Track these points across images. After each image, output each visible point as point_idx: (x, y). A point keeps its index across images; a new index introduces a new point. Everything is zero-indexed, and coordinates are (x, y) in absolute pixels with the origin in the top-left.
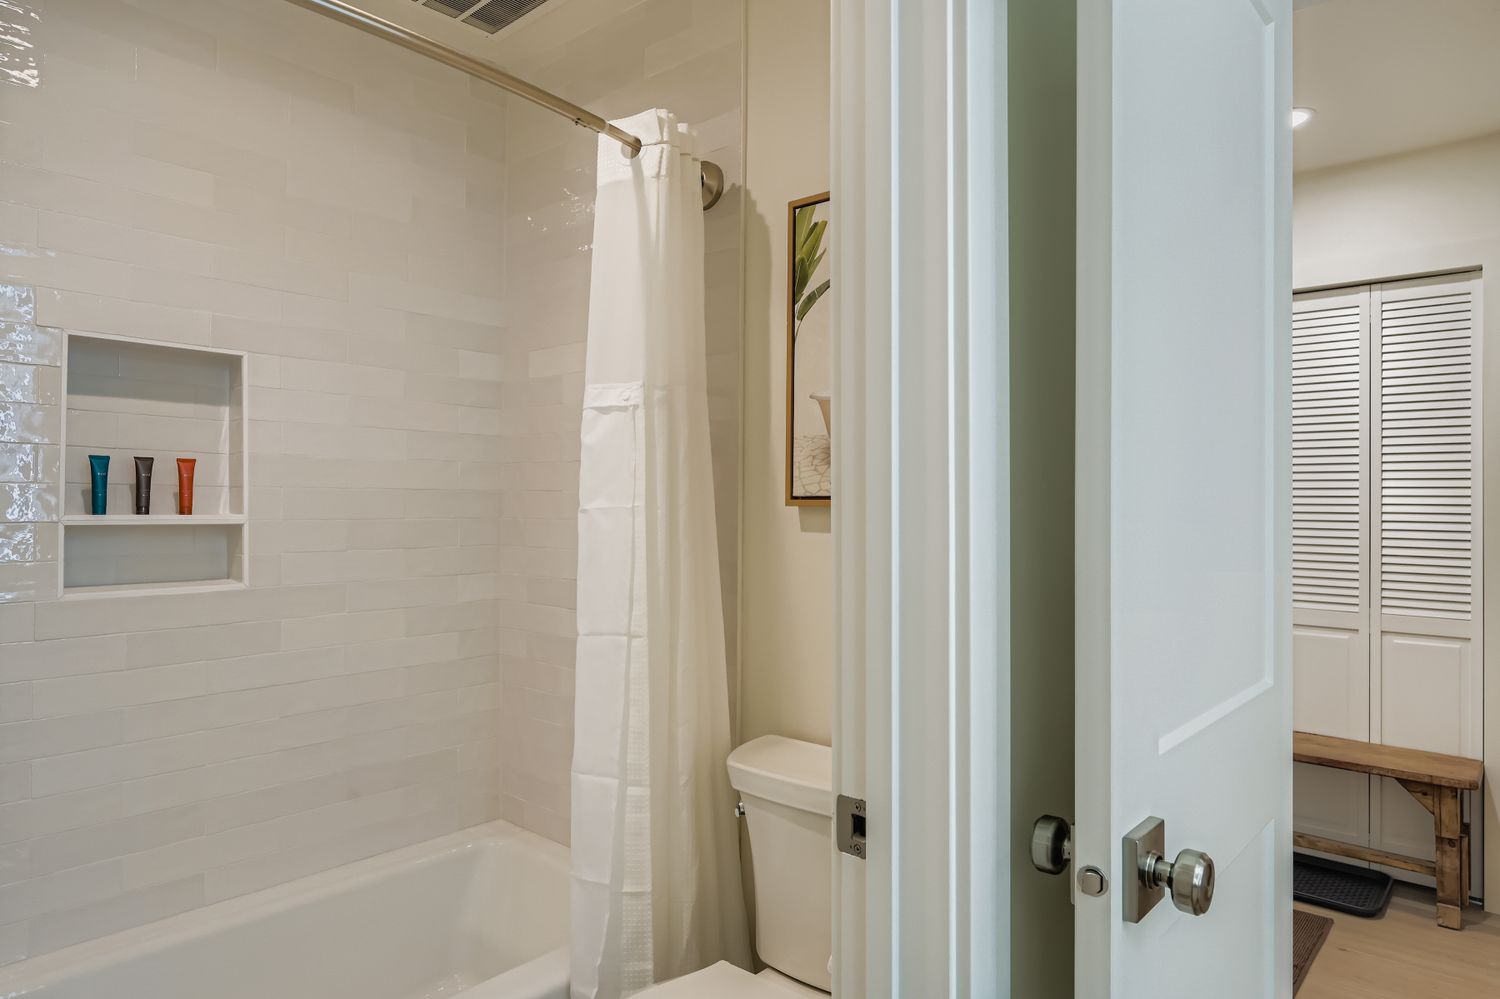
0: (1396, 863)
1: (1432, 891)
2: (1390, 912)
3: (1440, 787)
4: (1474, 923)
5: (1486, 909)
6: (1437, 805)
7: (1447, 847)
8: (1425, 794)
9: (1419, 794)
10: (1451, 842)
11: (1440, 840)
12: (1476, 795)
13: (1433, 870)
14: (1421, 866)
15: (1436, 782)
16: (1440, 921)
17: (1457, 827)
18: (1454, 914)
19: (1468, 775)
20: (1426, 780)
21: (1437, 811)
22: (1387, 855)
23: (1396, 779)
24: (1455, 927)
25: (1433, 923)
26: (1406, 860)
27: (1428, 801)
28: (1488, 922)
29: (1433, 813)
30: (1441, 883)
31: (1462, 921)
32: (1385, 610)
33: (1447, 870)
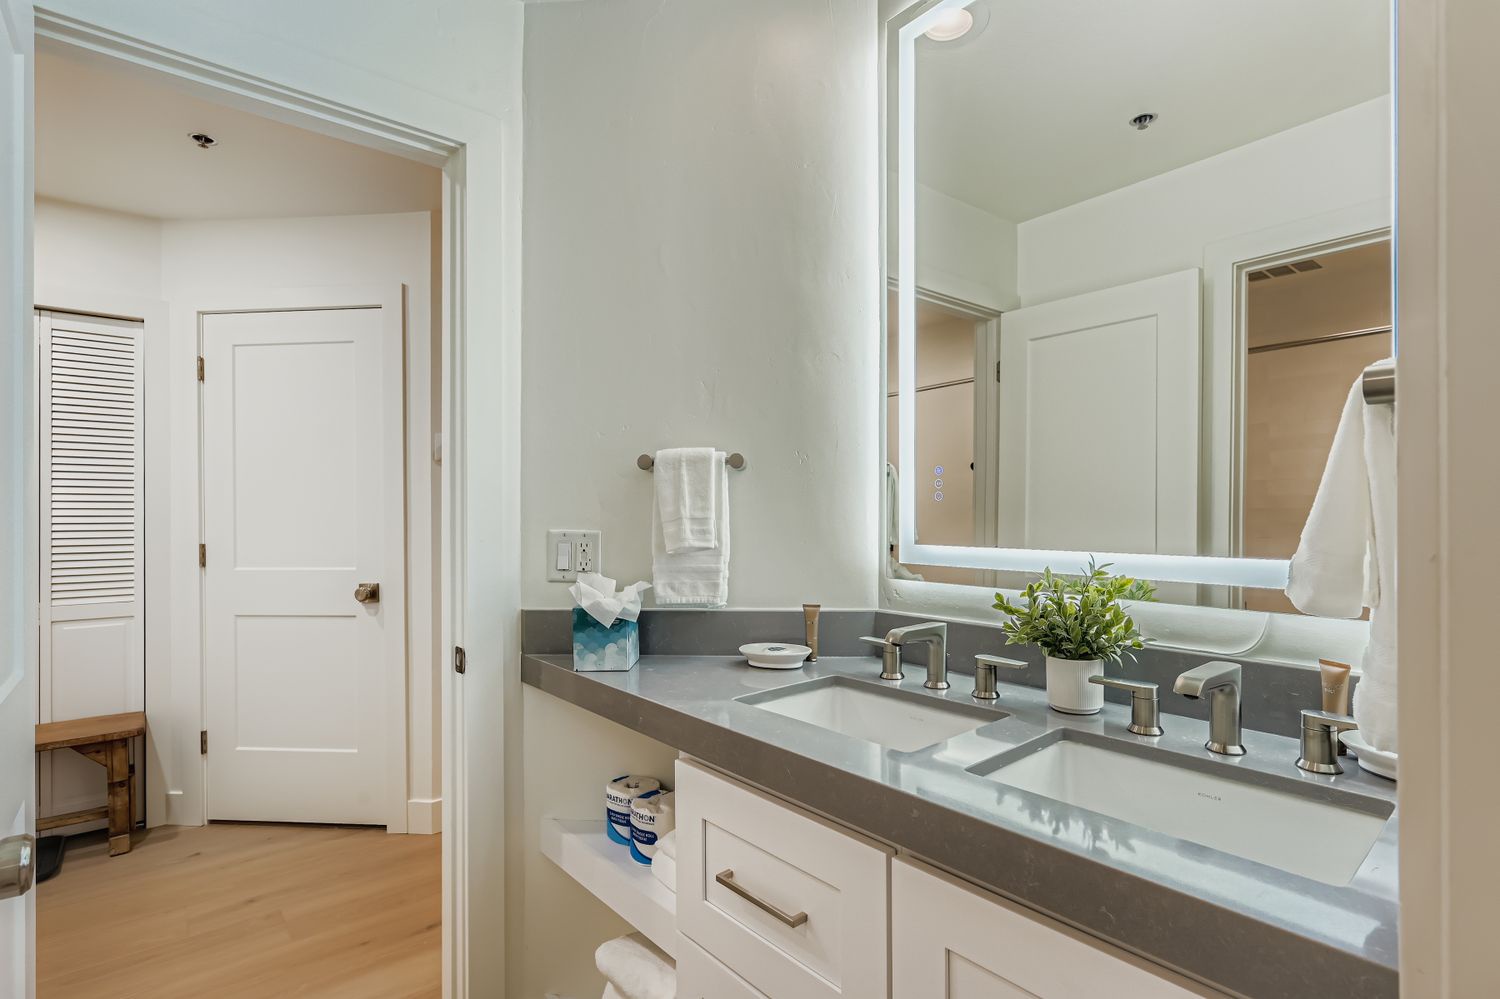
0: (70, 821)
1: (106, 831)
2: (65, 866)
3: (112, 742)
4: (139, 842)
5: (148, 827)
6: (109, 759)
7: (119, 789)
8: (98, 752)
9: (94, 754)
10: (121, 784)
11: (112, 786)
12: (138, 740)
13: (105, 813)
14: (92, 814)
15: (110, 738)
16: (112, 853)
17: (126, 770)
18: (125, 839)
19: (134, 725)
20: (100, 740)
21: (109, 763)
22: (61, 817)
23: (71, 747)
24: (126, 850)
25: (107, 857)
26: (78, 815)
27: (101, 757)
28: (151, 835)
29: (106, 766)
30: (113, 822)
31: (131, 842)
32: (55, 603)
33: (119, 808)
